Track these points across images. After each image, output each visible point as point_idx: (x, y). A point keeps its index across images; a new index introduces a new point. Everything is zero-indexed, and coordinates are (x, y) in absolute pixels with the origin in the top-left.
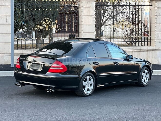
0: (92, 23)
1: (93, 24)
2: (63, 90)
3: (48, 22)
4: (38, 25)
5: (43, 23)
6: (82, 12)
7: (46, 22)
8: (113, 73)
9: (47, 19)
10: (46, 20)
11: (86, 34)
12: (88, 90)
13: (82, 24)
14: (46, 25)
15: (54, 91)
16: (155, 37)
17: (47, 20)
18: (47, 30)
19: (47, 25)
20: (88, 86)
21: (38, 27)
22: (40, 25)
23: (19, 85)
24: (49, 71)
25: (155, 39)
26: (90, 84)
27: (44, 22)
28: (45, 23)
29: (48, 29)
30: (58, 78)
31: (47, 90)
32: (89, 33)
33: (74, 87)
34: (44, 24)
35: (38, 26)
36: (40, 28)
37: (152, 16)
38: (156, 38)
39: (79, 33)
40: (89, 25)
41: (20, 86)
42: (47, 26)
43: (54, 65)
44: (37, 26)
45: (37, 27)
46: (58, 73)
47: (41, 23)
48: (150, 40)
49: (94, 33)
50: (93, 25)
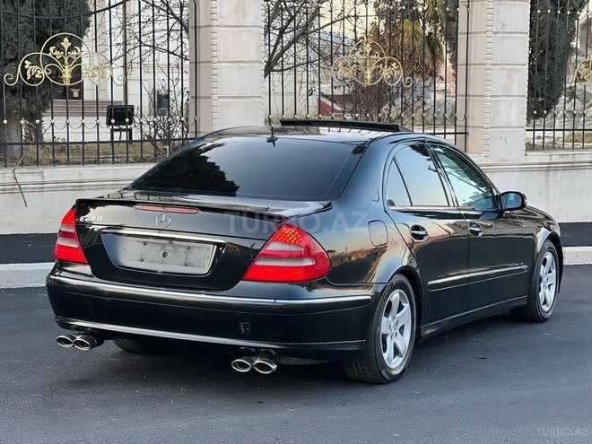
0: (253, 56)
1: (256, 62)
2: (308, 362)
3: (70, 49)
4: (26, 62)
5: (50, 55)
6: (214, 10)
7: (60, 49)
8: (466, 271)
9: (64, 36)
10: (60, 39)
11: (229, 103)
12: (397, 352)
13: (215, 60)
14: (63, 63)
15: (274, 367)
16: (488, 115)
17: (66, 40)
18: (67, 84)
19: (66, 62)
20: (394, 337)
21: (28, 72)
22: (35, 60)
23: (78, 343)
24: (247, 275)
25: (486, 126)
26: (399, 327)
27: (52, 49)
28: (57, 53)
29: (72, 81)
30: (295, 305)
31: (242, 366)
32: (243, 100)
33: (352, 345)
34: (55, 56)
35: (26, 67)
36: (37, 76)
37: (471, 33)
38: (488, 121)
39: (200, 98)
40: (242, 65)
41: (87, 346)
42: (67, 67)
43: (274, 247)
44: (24, 64)
45: (24, 71)
46: (291, 282)
47: (41, 53)
48: (466, 127)
49: (260, 99)
50: (256, 64)
